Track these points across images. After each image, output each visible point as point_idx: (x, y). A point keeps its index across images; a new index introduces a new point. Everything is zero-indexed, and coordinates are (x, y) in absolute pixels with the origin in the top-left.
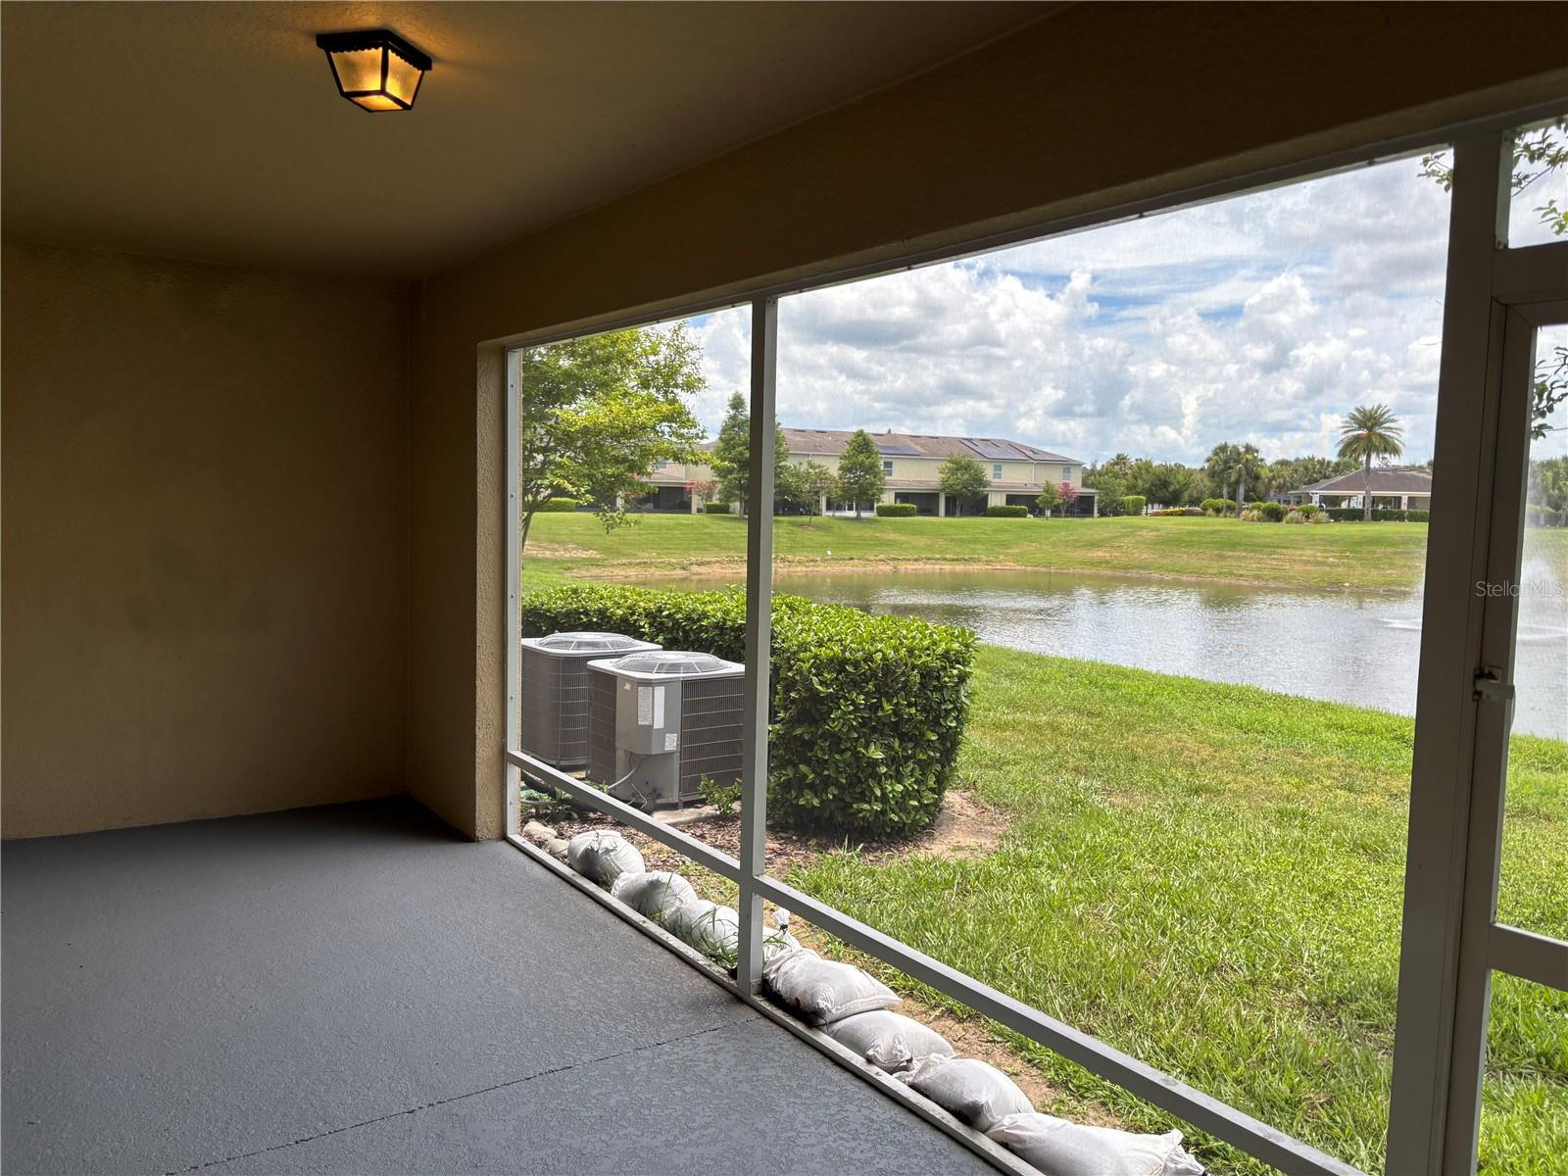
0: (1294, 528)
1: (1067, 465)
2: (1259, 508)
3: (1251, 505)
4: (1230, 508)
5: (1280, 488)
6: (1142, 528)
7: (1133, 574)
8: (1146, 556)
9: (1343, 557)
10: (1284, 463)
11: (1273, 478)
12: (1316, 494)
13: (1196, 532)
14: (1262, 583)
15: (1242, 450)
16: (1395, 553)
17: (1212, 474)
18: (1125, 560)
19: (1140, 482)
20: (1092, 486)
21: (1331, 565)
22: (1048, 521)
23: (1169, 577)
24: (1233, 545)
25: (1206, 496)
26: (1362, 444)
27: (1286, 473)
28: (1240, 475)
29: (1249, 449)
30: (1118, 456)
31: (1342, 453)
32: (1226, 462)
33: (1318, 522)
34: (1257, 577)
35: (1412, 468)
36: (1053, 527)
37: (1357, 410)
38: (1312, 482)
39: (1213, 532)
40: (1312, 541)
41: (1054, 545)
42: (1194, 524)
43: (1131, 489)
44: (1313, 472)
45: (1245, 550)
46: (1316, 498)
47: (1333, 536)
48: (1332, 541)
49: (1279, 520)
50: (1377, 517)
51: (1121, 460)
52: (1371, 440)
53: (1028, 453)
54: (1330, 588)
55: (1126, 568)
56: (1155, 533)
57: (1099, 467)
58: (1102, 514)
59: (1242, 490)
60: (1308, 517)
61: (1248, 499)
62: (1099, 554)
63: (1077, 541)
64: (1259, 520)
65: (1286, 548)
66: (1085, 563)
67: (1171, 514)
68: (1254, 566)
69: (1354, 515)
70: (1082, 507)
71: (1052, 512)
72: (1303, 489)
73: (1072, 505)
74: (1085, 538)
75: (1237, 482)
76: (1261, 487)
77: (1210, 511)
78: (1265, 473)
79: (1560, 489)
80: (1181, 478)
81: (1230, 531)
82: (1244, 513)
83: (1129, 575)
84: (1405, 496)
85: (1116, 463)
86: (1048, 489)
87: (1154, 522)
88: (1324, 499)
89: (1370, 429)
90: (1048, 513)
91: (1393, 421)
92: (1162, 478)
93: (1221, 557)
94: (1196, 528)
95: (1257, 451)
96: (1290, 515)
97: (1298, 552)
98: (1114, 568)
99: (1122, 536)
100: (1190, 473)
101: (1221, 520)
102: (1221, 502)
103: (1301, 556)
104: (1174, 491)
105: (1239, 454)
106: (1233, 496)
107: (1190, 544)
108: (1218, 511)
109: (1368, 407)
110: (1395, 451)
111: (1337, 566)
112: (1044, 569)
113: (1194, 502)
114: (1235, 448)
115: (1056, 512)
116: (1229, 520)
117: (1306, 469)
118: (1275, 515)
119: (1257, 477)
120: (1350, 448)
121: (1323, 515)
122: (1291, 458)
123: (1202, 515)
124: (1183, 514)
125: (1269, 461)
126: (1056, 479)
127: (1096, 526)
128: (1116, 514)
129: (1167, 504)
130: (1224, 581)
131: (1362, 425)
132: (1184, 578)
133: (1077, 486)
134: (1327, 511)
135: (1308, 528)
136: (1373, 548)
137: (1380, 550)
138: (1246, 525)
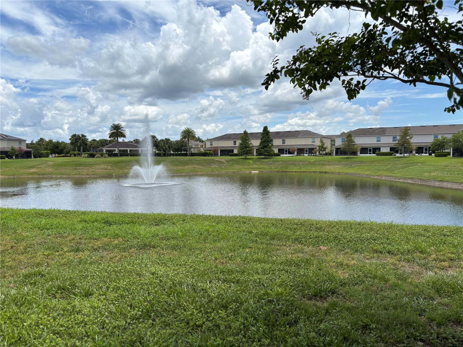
0: (98, 159)
1: (20, 141)
2: (87, 154)
3: (84, 153)
4: (78, 154)
5: (94, 148)
6: (48, 161)
7: (46, 176)
8: (50, 170)
9: (112, 167)
10: (94, 140)
11: (92, 145)
12: (105, 150)
13: (68, 162)
14: (89, 176)
15: (81, 136)
16: (127, 165)
17: (72, 143)
18: (43, 172)
19: (48, 147)
20: (32, 148)
21: (109, 169)
22: (14, 160)
23: (59, 176)
24: (80, 165)
25: (71, 151)
26: (116, 134)
27: (95, 143)
28: (81, 144)
29: (83, 136)
30: (41, 139)
31: (110, 137)
32: (76, 140)
33: (105, 157)
34: (87, 174)
35: (130, 142)
36: (16, 162)
37: (113, 124)
38: (103, 146)
39: (73, 161)
40: (104, 163)
41: (16, 168)
42: (67, 159)
43: (46, 149)
44: (103, 143)
45: (83, 166)
46: (104, 151)
47: (109, 161)
48: (110, 162)
49: (93, 157)
50: (121, 155)
51: (42, 140)
52: (118, 133)
53: (4, 136)
54: (108, 176)
55: (43, 174)
56: (53, 163)
57: (34, 142)
58: (35, 157)
59: (82, 148)
60: (102, 156)
61: (84, 151)
62: (33, 170)
63: (25, 166)
64: (88, 157)
65: (96, 165)
66: (28, 174)
67: (60, 157)
68: (86, 171)
69: (116, 155)
70: (27, 155)
71: (15, 157)
72: (101, 148)
73: (23, 154)
74: (28, 165)
75: (80, 146)
76: (88, 148)
77: (72, 155)
78: (88, 143)
79: (165, 147)
80: (62, 145)
81: (78, 161)
82: (83, 155)
83: (45, 177)
84: (129, 149)
85: (40, 141)
86: (13, 149)
87: (53, 159)
88: (107, 151)
89: (117, 130)
90: (14, 157)
91: (123, 128)
92: (56, 145)
93: (76, 169)
94: (67, 160)
95: (85, 136)
96: (97, 155)
97: (100, 166)
98: (39, 175)
99: (41, 164)
100: (66, 144)
101: (76, 158)
102: (75, 152)
103: (100, 167)
104: (61, 149)
105: (80, 137)
106: (79, 151)
107: (65, 165)
108: (75, 155)
109: (116, 124)
110: (124, 136)
111: (111, 169)
112: (12, 177)
113: (68, 153)
114: (78, 135)
115: (17, 157)
116: (78, 158)
117: (101, 142)
118: (92, 156)
119: (86, 144)
120: (111, 135)
121: (106, 155)
122: (98, 140)
123: (70, 156)
124: (64, 156)
125: (90, 140)
126: (16, 146)
127: (32, 161)
128: (40, 157)
129: (59, 153)
130: (77, 176)
131: (115, 129)
132: (64, 176)
133: (24, 148)
134: (107, 154)
135: (102, 159)
136: (120, 164)
137: (122, 164)
138: (83, 159)
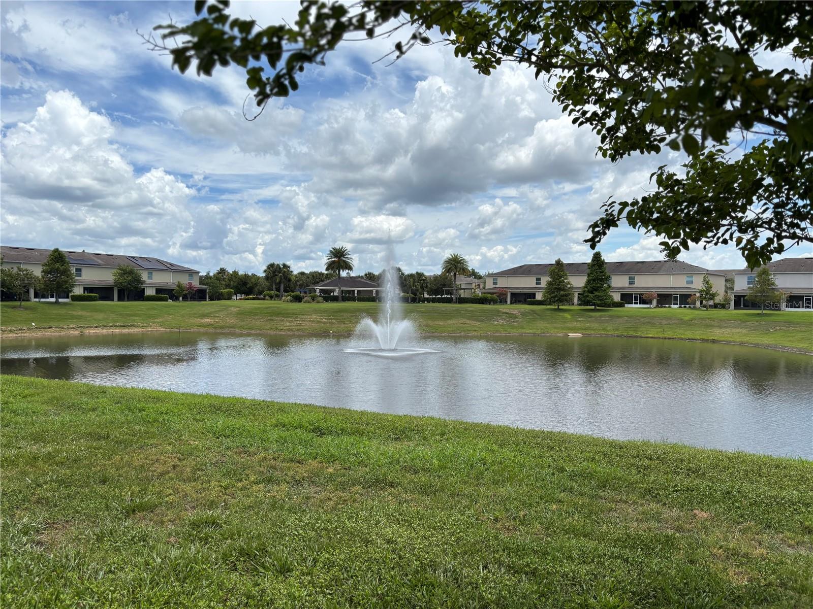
0: (307, 305)
1: (191, 273)
2: (290, 295)
3: (286, 294)
4: (277, 296)
5: (301, 286)
6: (232, 306)
7: (226, 331)
8: (232, 321)
9: (329, 319)
10: (302, 274)
11: (298, 281)
12: (318, 289)
13: (259, 308)
14: (291, 333)
15: (282, 266)
16: (352, 316)
17: (267, 278)
18: (221, 323)
19: (232, 283)
20: (207, 284)
21: (324, 323)
22: (181, 303)
23: (245, 332)
24: (278, 314)
25: (265, 289)
26: (336, 264)
27: (304, 278)
28: (281, 279)
29: (285, 266)
30: (221, 269)
31: (327, 269)
32: (274, 272)
33: (318, 302)
34: (289, 330)
35: (359, 277)
36: (183, 306)
37: (333, 248)
38: (316, 283)
39: (267, 308)
40: (316, 311)
41: (183, 316)
42: (260, 304)
43: (228, 286)
44: (316, 278)
45: (283, 317)
46: (318, 291)
47: (324, 309)
48: (325, 311)
49: (300, 301)
50: (344, 299)
51: (222, 271)
52: (339, 263)
53: (168, 266)
54: (322, 335)
55: (222, 327)
56: (238, 309)
57: (211, 274)
58: (211, 299)
59: (282, 286)
60: (313, 300)
61: (286, 291)
62: (208, 320)
63: (195, 314)
64: (291, 301)
65: (303, 315)
66: (200, 326)
67: (248, 299)
68: (288, 324)
69: (335, 299)
70: (199, 295)
71: (183, 298)
72: (312, 287)
73: (194, 295)
74: (200, 312)
75: (280, 283)
76: (292, 285)
77: (267, 297)
78: (293, 278)
79: (416, 286)
80: (253, 280)
81: (276, 307)
82: (283, 298)
83: (224, 331)
84: (356, 289)
85: (220, 273)
86: (179, 286)
87: (238, 303)
88: (321, 291)
89: (339, 258)
90: (181, 299)
91: (349, 254)
92: (243, 280)
93: (272, 320)
94: (259, 306)
95: (289, 267)
96: (305, 299)
97: (309, 317)
98: (215, 328)
99: (219, 311)
100: (259, 278)
101: (273, 302)
102: (272, 293)
103: (310, 318)
104: (250, 287)
105: (280, 268)
106: (278, 290)
107: (256, 314)
108: (271, 297)
109: (338, 247)
110: (350, 268)
111: (327, 323)
112: (176, 330)
113: (260, 293)
114: (278, 265)
115: (185, 298)
116: (276, 302)
117: (313, 276)
118: (298, 299)
119: (290, 280)
120: (330, 266)
121: (320, 299)
122: (307, 272)
123: (264, 299)
124: (254, 299)
125: (295, 272)
126: (185, 280)
127: (207, 306)
128: (219, 299)
129: (247, 294)
130: (272, 332)
131: (336, 256)
132: (253, 332)
133: (196, 284)
134: (322, 297)
135: (314, 305)
136: (342, 314)
137: (345, 315)
138: (284, 304)
